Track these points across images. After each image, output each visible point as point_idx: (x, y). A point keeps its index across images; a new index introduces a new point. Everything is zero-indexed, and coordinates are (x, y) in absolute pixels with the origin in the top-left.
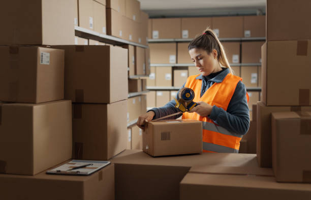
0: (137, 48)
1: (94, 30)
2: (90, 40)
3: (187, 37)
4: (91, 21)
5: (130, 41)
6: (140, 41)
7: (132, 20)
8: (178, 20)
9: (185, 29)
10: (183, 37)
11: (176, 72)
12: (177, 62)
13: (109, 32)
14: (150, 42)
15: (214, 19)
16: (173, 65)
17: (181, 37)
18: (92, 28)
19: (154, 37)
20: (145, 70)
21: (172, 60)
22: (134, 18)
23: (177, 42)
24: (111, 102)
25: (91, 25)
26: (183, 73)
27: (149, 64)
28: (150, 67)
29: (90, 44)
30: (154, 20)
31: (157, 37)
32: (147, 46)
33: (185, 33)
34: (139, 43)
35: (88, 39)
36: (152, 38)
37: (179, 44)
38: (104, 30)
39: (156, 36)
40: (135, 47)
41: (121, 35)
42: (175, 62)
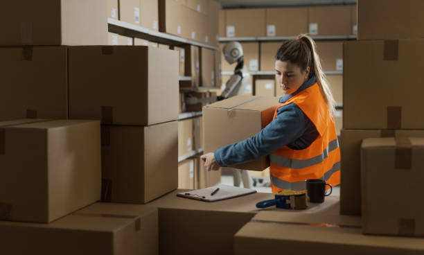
0: (203, 50)
1: (141, 25)
2: (136, 39)
3: (274, 34)
4: (137, 13)
5: (193, 40)
6: (207, 40)
7: (196, 12)
8: (262, 11)
9: (271, 24)
10: (269, 34)
11: (258, 82)
12: (259, 69)
13: (162, 28)
14: (221, 42)
15: (311, 9)
16: (254, 73)
17: (266, 35)
18: (138, 22)
19: (228, 35)
20: (215, 80)
21: (253, 67)
22: (199, 9)
23: (260, 42)
24: (149, 124)
25: (137, 18)
26: (269, 85)
27: (220, 71)
28: (221, 75)
29: (136, 44)
30: (229, 12)
31: (233, 35)
32: (218, 46)
33: (271, 29)
34: (205, 43)
35: (133, 38)
36: (225, 36)
37: (263, 45)
38: (156, 24)
39: (231, 33)
40: (200, 48)
41: (179, 31)
42: (256, 68)
